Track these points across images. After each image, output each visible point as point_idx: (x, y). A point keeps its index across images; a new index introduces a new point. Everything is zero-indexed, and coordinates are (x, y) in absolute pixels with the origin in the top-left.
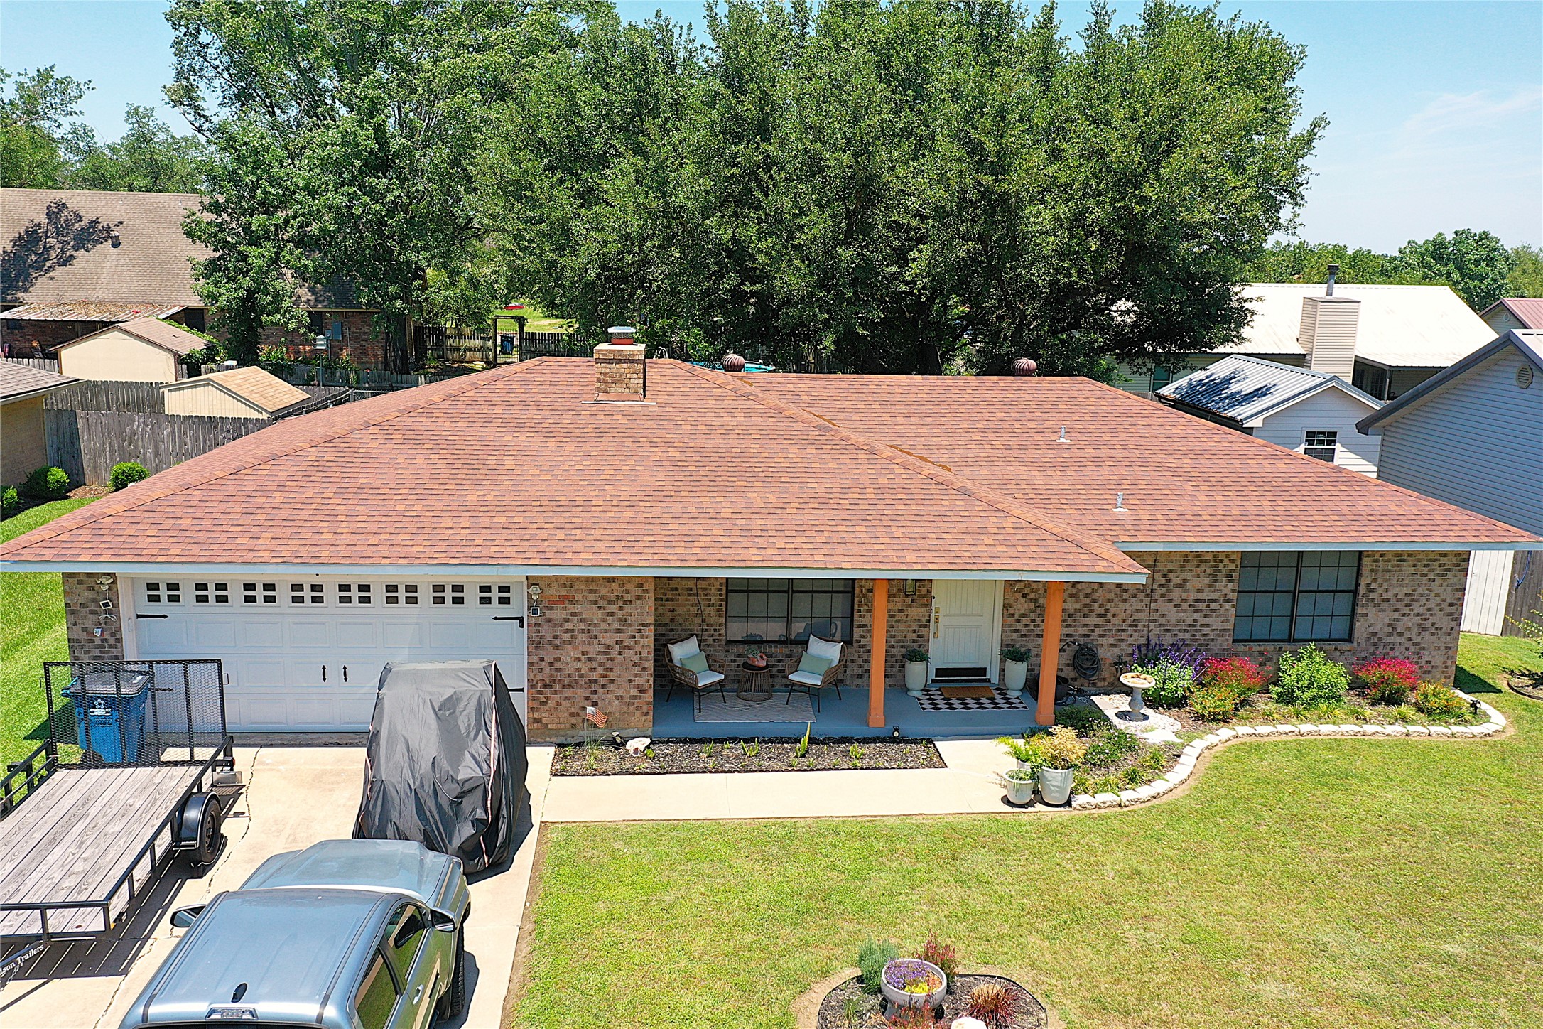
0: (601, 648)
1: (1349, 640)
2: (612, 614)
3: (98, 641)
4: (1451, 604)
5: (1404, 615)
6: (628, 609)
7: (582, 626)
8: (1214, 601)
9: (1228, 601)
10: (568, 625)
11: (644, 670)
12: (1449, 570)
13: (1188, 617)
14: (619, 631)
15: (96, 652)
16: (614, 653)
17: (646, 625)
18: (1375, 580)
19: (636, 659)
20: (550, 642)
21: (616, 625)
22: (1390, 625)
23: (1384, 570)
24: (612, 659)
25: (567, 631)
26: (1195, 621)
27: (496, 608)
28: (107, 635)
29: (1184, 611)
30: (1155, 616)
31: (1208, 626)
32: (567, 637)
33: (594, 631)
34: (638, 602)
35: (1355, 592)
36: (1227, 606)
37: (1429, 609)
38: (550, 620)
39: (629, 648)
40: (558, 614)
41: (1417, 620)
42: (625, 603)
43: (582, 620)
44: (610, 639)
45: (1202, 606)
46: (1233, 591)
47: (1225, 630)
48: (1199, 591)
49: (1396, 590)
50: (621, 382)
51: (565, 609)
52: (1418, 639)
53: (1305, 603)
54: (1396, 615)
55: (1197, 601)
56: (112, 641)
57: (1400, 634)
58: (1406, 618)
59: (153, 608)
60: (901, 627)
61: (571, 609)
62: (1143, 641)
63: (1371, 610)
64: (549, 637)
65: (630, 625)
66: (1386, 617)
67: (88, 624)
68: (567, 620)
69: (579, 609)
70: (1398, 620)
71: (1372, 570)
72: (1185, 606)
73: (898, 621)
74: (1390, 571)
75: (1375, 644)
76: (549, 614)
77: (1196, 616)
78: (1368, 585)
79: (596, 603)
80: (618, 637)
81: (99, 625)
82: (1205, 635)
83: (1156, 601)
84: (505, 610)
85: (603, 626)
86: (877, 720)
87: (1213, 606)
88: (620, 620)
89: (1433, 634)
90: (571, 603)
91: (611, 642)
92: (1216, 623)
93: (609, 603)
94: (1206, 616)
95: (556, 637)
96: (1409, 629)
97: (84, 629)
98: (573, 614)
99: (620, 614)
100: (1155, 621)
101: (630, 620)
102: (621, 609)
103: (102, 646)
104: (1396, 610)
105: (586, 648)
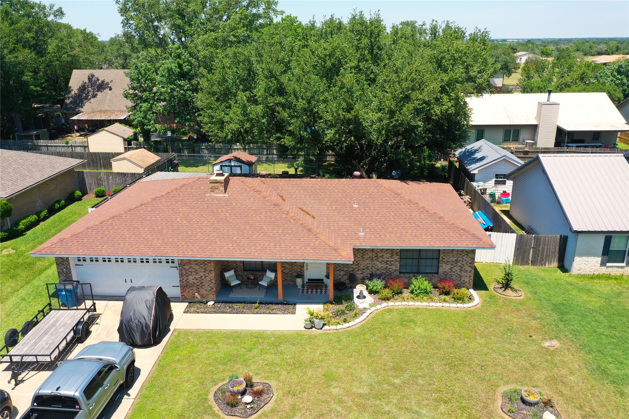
0: (199, 277)
1: (437, 273)
2: (202, 267)
3: (65, 272)
4: (470, 263)
5: (455, 266)
6: (206, 266)
7: (194, 270)
8: (393, 261)
9: (397, 261)
10: (190, 270)
11: (212, 282)
12: (469, 253)
13: (384, 266)
14: (204, 272)
15: (65, 275)
16: (203, 278)
17: (212, 270)
18: (445, 256)
19: (209, 280)
20: (185, 275)
21: (203, 270)
22: (450, 269)
23: (447, 253)
24: (203, 279)
25: (190, 272)
26: (387, 267)
27: (170, 264)
28: (67, 271)
29: (383, 264)
30: (374, 265)
31: (391, 268)
32: (190, 273)
33: (197, 272)
34: (209, 264)
35: (439, 259)
36: (397, 263)
37: (463, 265)
38: (184, 269)
39: (207, 277)
40: (187, 267)
41: (459, 268)
42: (205, 264)
43: (194, 269)
44: (202, 274)
45: (389, 263)
46: (398, 258)
47: (397, 270)
48: (387, 258)
49: (452, 259)
50: (217, 189)
51: (188, 266)
52: (460, 274)
53: (423, 262)
54: (452, 266)
55: (387, 261)
56: (68, 272)
57: (454, 272)
58: (455, 267)
59: (79, 263)
60: (295, 267)
61: (190, 266)
62: (370, 273)
63: (444, 265)
64: (185, 273)
65: (207, 270)
66: (449, 267)
67: (62, 268)
68: (189, 269)
69: (192, 266)
70: (453, 268)
71: (443, 253)
72: (383, 263)
73: (294, 266)
74: (449, 253)
75: (446, 275)
76: (184, 267)
77: (387, 265)
78: (442, 257)
79: (197, 264)
80: (204, 273)
81: (65, 268)
82: (390, 271)
83: (374, 261)
84: (173, 265)
85: (200, 270)
86: (280, 297)
87: (392, 263)
88: (204, 269)
89: (465, 272)
90: (190, 264)
91: (202, 275)
92: (393, 268)
93: (201, 264)
94: (390, 266)
95: (187, 273)
96: (457, 271)
97: (61, 269)
98: (191, 267)
99: (204, 267)
100: (374, 267)
101: (207, 269)
102: (204, 266)
103: (66, 274)
104: (452, 265)
105: (195, 276)
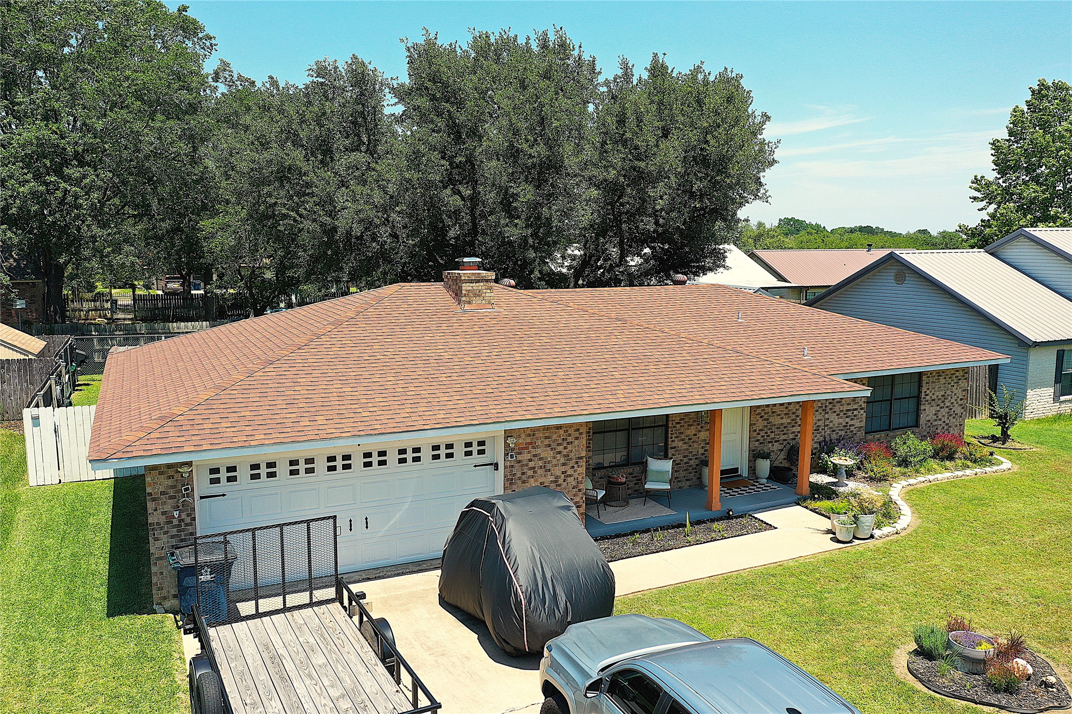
0: (552, 478)
1: (917, 425)
2: (560, 453)
3: (175, 522)
4: (961, 399)
5: (941, 408)
6: (570, 447)
7: (540, 463)
8: (856, 409)
9: (862, 409)
10: (531, 464)
11: (580, 490)
12: (959, 379)
13: (843, 421)
14: (564, 464)
15: (174, 531)
16: (561, 481)
17: (581, 458)
18: (928, 389)
19: (574, 483)
20: (520, 478)
21: (562, 460)
22: (935, 414)
23: (933, 382)
24: (559, 485)
25: (531, 468)
26: (847, 423)
27: (476, 458)
28: (184, 516)
29: (841, 418)
30: (827, 422)
31: (853, 425)
32: (530, 473)
33: (548, 466)
34: (576, 442)
35: (918, 398)
36: (862, 412)
37: (952, 403)
38: (519, 462)
39: (570, 476)
40: (525, 457)
41: (947, 410)
42: (568, 443)
43: (541, 459)
44: (558, 471)
45: (850, 413)
46: (864, 402)
47: (861, 427)
48: (849, 404)
49: (937, 393)
50: (479, 296)
51: (529, 452)
52: (947, 422)
53: (896, 405)
54: (938, 408)
55: (848, 410)
56: (188, 520)
57: (940, 420)
58: (942, 410)
59: (216, 489)
60: (696, 445)
61: (534, 452)
62: (822, 439)
63: (927, 407)
64: (519, 475)
65: (571, 459)
66: (933, 410)
67: (167, 508)
68: (530, 460)
69: (539, 451)
70: (939, 411)
71: (927, 383)
72: (842, 414)
73: (693, 442)
74: (934, 382)
75: (929, 427)
76: (520, 457)
77: (847, 420)
78: (925, 392)
79: (549, 446)
80: (563, 469)
81: (176, 508)
82: (852, 431)
83: (828, 413)
84: (483, 459)
85: (554, 462)
86: (717, 506)
87: (855, 413)
88: (565, 456)
89: (954, 418)
90: (534, 448)
91: (559, 473)
92: (857, 423)
93: (558, 445)
94: (852, 419)
95: (523, 474)
96: (944, 416)
97: (163, 513)
98: (535, 456)
99: (565, 452)
100: (827, 425)
101: (572, 455)
102: (565, 448)
103: (179, 526)
104: (938, 405)
105: (543, 480)
